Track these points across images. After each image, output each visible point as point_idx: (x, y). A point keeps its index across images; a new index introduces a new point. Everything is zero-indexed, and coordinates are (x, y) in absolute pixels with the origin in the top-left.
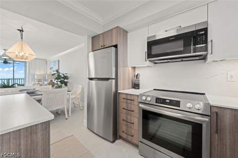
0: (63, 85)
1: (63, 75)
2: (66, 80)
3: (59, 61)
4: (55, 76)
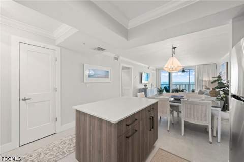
3: (227, 63)
4: (216, 84)
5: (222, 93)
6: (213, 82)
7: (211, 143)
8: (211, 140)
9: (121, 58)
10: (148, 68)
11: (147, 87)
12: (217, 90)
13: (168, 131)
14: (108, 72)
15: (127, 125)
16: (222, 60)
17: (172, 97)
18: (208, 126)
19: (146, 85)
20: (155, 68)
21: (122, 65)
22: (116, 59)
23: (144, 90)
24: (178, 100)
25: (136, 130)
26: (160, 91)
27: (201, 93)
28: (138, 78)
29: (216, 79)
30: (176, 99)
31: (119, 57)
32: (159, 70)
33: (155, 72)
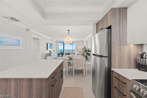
0: (88, 55)
1: (88, 49)
2: (89, 53)
3: (87, 41)
4: (84, 50)
5: (86, 54)
6: (83, 49)
7: (84, 76)
8: (84, 75)
9: (32, 30)
10: (52, 40)
11: (51, 52)
12: (84, 53)
13: (67, 76)
14: (19, 40)
15: (52, 78)
16: (85, 40)
17: (68, 57)
18: (83, 69)
19: (50, 51)
20: (55, 41)
21: (33, 36)
22: (27, 30)
23: (50, 54)
24: (71, 59)
25: (56, 80)
26: (59, 55)
27: (79, 54)
28: (45, 46)
29: (84, 48)
30: (70, 59)
31: (30, 29)
32: (58, 42)
33: (55, 43)
